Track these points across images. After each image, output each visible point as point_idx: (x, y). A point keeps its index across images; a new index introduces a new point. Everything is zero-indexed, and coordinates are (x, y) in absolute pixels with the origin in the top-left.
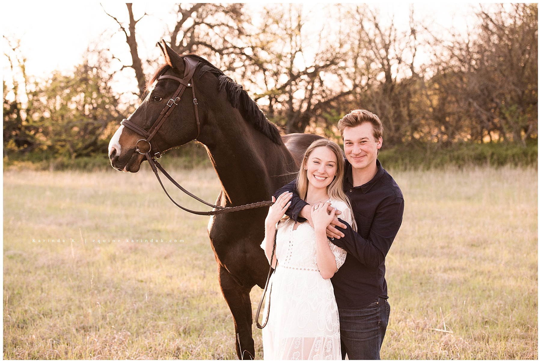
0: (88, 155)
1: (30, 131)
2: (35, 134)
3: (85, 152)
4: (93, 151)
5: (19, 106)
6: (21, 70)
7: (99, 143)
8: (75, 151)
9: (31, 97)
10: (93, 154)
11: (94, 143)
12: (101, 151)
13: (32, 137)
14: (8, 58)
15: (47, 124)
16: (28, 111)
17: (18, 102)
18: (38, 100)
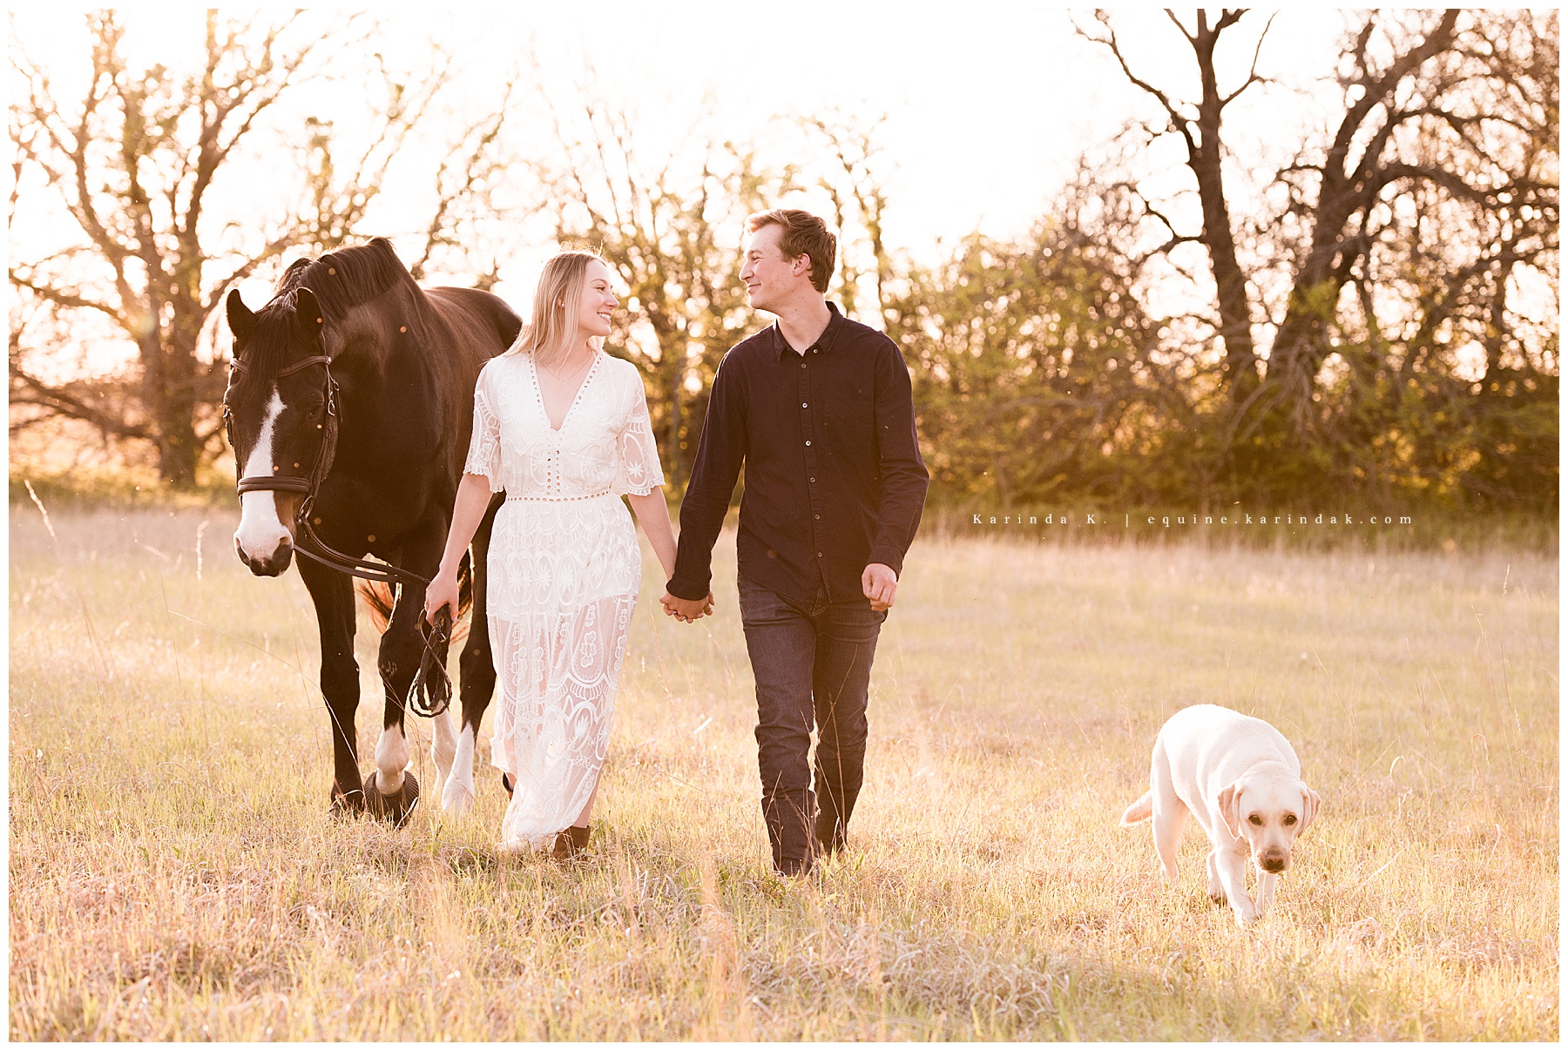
0: (1052, 499)
3: (1044, 488)
4: (1068, 487)
6: (868, 234)
7: (1087, 465)
8: (1015, 487)
9: (893, 315)
10: (1062, 495)
11: (1071, 466)
12: (1089, 489)
14: (829, 195)
18: (915, 329)
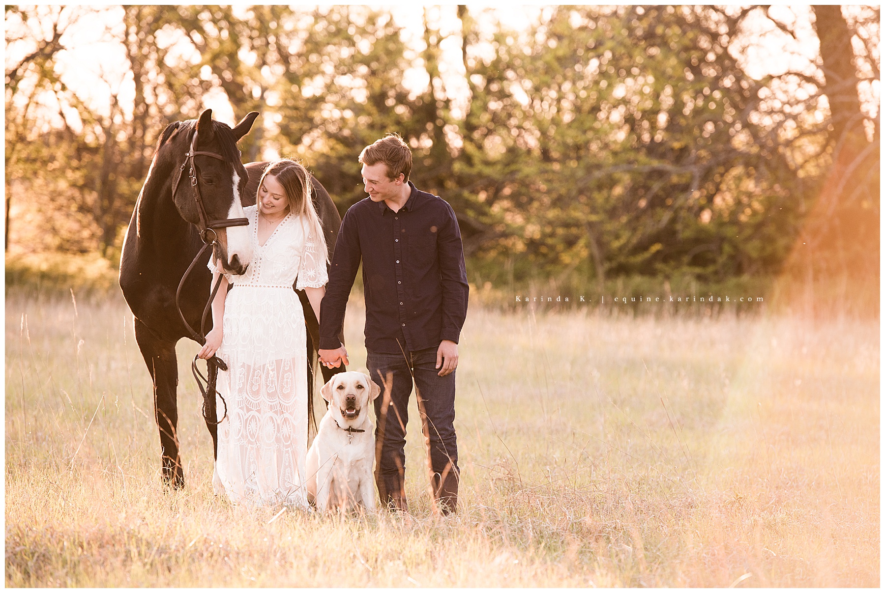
0: (648, 270)
1: (475, 192)
2: (490, 202)
3: (639, 259)
4: (665, 258)
5: (441, 113)
7: (684, 233)
8: (609, 258)
9: (478, 80)
10: (659, 265)
11: (667, 235)
12: (686, 259)
13: (481, 210)
15: (528, 169)
16: (468, 128)
17: (439, 95)
18: (503, 95)
